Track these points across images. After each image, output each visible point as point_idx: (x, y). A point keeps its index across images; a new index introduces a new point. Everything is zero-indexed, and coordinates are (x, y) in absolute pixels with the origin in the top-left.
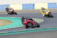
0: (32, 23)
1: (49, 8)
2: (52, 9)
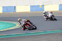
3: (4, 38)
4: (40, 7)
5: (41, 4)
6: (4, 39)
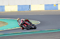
3: (19, 35)
4: (54, 6)
5: (55, 3)
6: (19, 37)
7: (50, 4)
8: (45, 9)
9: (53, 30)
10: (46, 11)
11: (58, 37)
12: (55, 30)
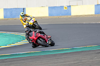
0: (44, 39)
1: (51, 16)
2: (55, 17)
4: (65, 9)
7: (57, 6)
8: (49, 14)
9: (64, 50)
10: (51, 17)
11: (72, 62)
12: (66, 50)
